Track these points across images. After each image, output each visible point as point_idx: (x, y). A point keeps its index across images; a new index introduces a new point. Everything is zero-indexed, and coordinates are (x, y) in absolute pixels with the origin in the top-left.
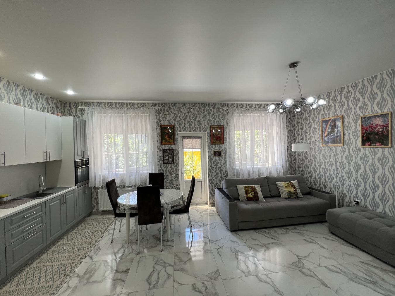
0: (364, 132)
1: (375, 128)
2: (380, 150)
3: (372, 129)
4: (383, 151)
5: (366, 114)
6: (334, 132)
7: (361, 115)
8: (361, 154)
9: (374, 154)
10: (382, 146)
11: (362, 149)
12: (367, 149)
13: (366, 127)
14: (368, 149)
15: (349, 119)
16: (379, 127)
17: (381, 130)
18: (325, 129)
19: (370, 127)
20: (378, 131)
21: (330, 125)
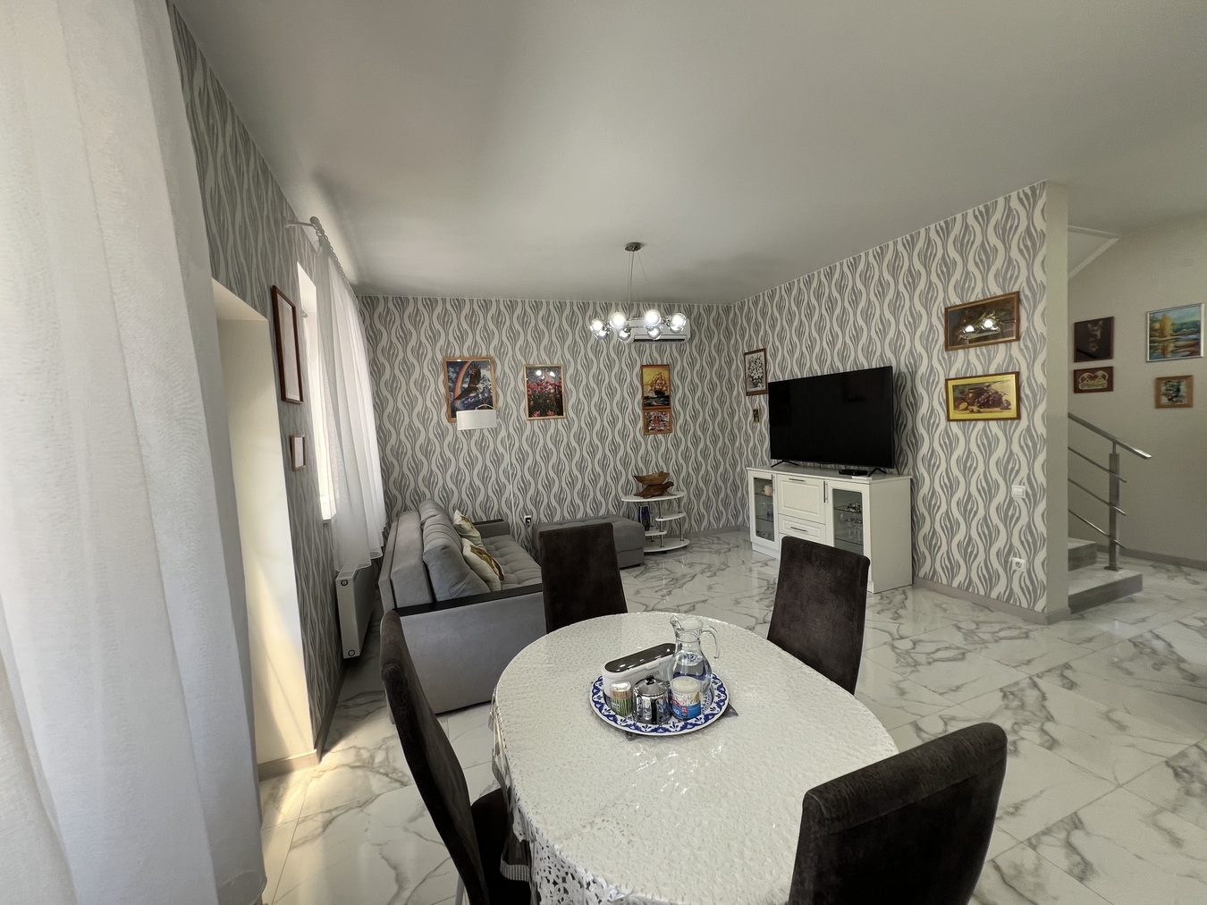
0: (530, 393)
1: (546, 388)
2: (552, 421)
3: (542, 389)
4: (556, 424)
5: (531, 362)
6: (476, 389)
7: (524, 363)
8: (527, 432)
9: (545, 430)
10: (556, 417)
11: (528, 423)
12: (536, 422)
13: (532, 386)
14: (538, 421)
15: (503, 365)
16: (550, 387)
17: (552, 391)
18: (455, 382)
19: (538, 385)
20: (550, 393)
21: (467, 374)
